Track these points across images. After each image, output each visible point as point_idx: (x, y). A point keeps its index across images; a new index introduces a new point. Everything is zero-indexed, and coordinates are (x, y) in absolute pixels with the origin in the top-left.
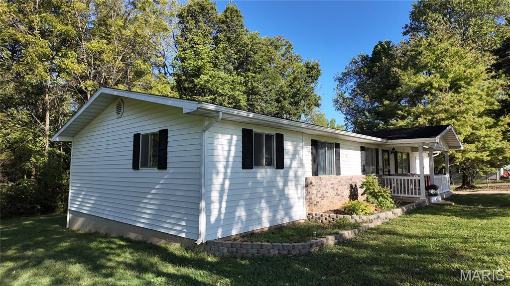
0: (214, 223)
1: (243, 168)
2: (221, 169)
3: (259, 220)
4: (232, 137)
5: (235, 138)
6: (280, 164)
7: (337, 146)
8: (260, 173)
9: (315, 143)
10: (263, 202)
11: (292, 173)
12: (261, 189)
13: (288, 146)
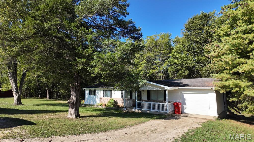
0: (86, 102)
1: (89, 95)
3: (91, 102)
4: (88, 91)
6: (95, 95)
7: (111, 90)
8: (92, 96)
9: (104, 90)
10: (92, 100)
11: (97, 96)
12: (92, 98)
13: (96, 91)
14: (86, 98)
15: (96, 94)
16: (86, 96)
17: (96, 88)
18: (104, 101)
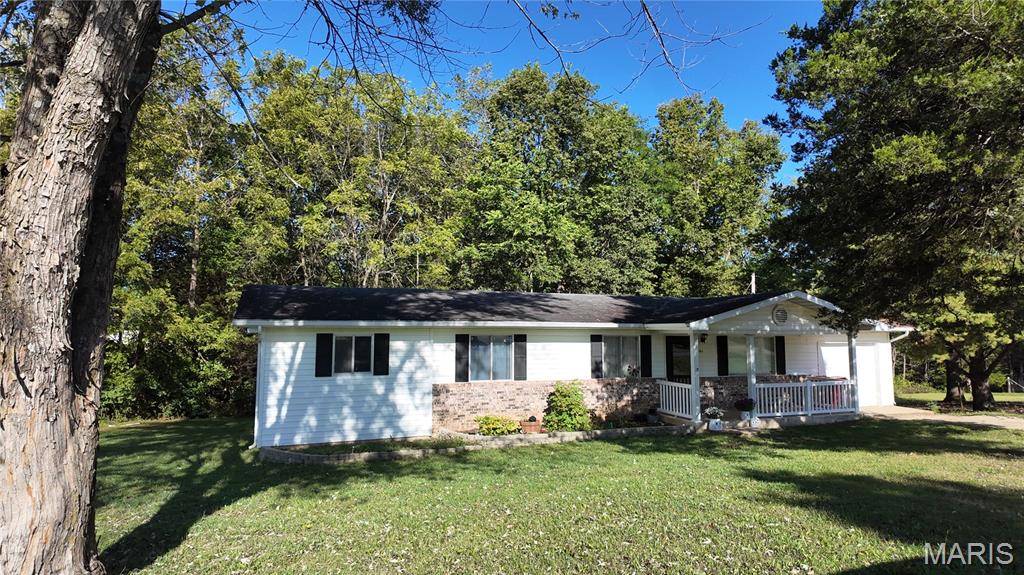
0: (270, 429)
1: (316, 376)
2: (281, 373)
3: (339, 428)
4: (297, 344)
5: (302, 345)
6: (382, 368)
7: (521, 339)
8: (341, 378)
9: (462, 339)
10: (346, 410)
11: (402, 377)
12: (344, 396)
13: (398, 346)
14: (272, 400)
15: (393, 361)
16: (275, 388)
17: (389, 324)
18: (472, 403)
